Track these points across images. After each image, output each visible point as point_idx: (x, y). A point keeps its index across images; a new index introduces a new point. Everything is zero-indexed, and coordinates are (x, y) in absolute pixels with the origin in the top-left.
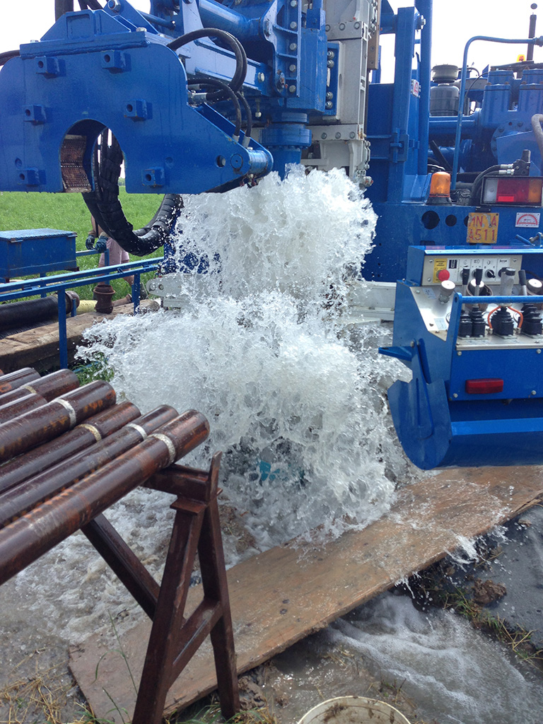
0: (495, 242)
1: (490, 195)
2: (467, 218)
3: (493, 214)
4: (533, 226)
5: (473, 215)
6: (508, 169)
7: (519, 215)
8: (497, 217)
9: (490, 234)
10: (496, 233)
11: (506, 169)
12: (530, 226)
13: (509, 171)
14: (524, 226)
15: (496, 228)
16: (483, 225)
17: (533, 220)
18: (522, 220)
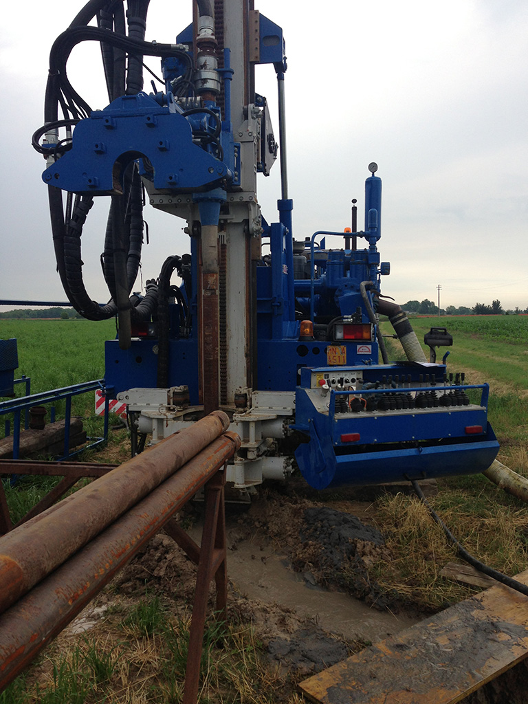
0: (345, 363)
1: (339, 335)
2: (326, 349)
3: (342, 347)
4: (368, 353)
5: (329, 347)
6: (348, 319)
7: (358, 347)
8: (345, 348)
9: (342, 359)
10: (345, 358)
11: (348, 318)
12: (366, 353)
13: (349, 320)
14: (363, 353)
15: (345, 355)
16: (336, 354)
17: (367, 350)
18: (361, 350)
